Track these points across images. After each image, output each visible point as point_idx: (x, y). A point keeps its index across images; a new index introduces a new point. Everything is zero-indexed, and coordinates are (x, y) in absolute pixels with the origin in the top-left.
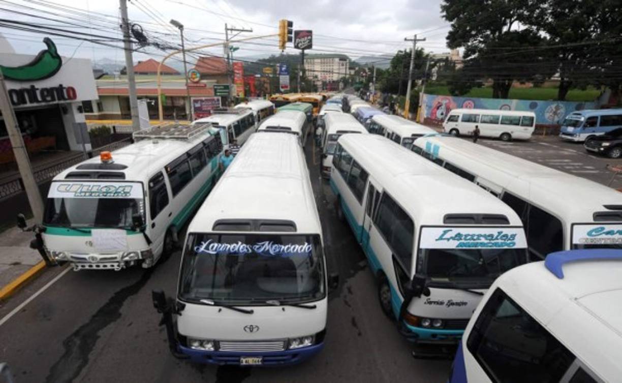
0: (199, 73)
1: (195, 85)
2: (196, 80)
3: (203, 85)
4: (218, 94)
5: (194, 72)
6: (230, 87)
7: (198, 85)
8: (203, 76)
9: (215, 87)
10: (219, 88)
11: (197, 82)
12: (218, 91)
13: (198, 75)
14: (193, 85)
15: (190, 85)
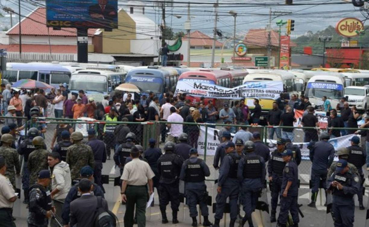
0: (246, 47)
1: (241, 59)
2: (242, 54)
3: (249, 59)
4: (258, 65)
5: (242, 46)
6: (268, 59)
7: (244, 59)
8: (249, 50)
9: (257, 59)
10: (259, 59)
11: (242, 56)
12: (258, 62)
13: (245, 49)
14: (238, 59)
15: (236, 59)
